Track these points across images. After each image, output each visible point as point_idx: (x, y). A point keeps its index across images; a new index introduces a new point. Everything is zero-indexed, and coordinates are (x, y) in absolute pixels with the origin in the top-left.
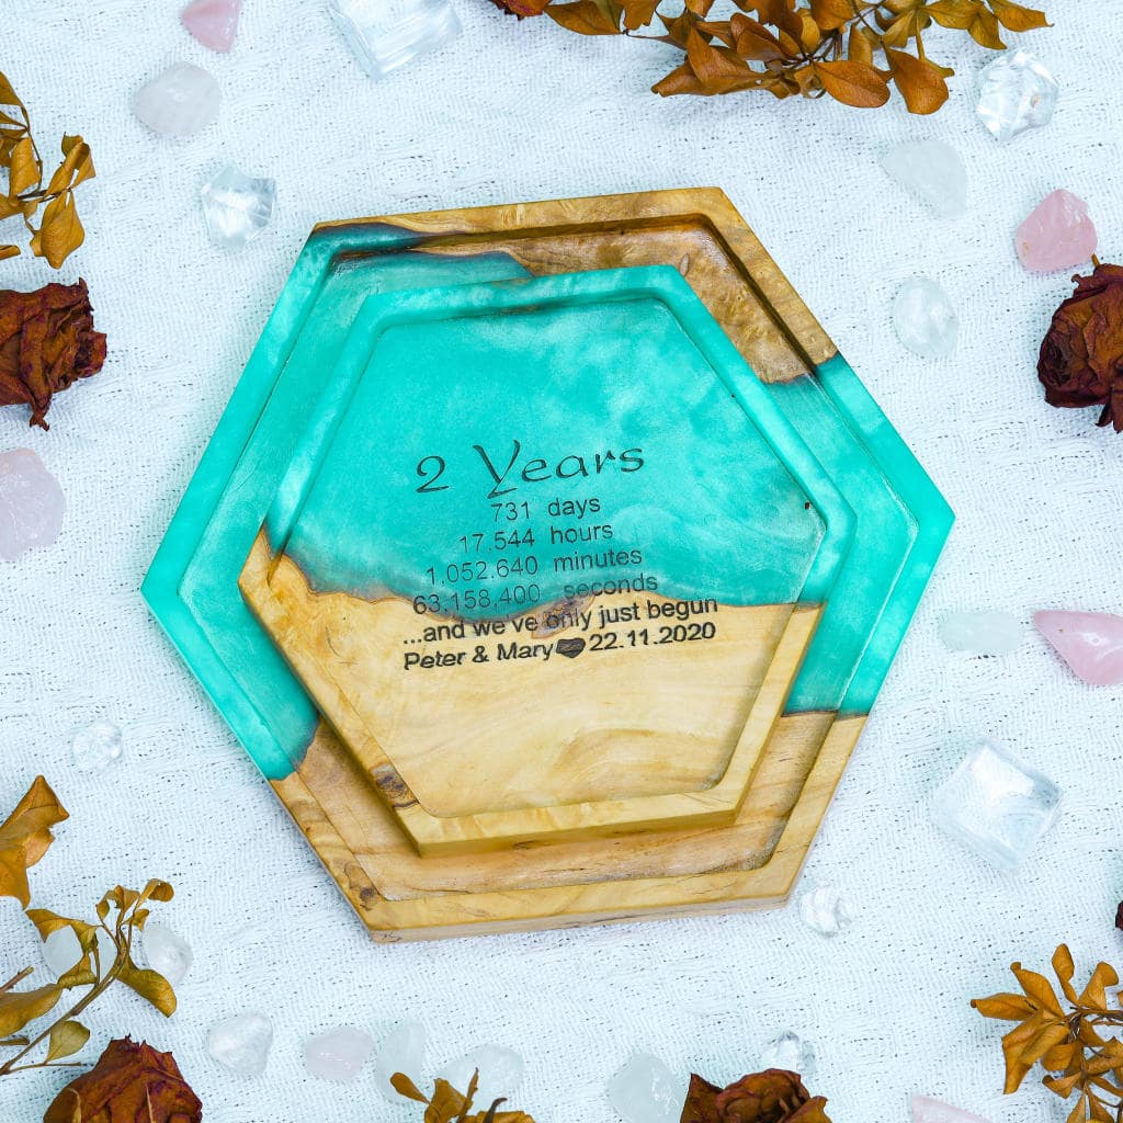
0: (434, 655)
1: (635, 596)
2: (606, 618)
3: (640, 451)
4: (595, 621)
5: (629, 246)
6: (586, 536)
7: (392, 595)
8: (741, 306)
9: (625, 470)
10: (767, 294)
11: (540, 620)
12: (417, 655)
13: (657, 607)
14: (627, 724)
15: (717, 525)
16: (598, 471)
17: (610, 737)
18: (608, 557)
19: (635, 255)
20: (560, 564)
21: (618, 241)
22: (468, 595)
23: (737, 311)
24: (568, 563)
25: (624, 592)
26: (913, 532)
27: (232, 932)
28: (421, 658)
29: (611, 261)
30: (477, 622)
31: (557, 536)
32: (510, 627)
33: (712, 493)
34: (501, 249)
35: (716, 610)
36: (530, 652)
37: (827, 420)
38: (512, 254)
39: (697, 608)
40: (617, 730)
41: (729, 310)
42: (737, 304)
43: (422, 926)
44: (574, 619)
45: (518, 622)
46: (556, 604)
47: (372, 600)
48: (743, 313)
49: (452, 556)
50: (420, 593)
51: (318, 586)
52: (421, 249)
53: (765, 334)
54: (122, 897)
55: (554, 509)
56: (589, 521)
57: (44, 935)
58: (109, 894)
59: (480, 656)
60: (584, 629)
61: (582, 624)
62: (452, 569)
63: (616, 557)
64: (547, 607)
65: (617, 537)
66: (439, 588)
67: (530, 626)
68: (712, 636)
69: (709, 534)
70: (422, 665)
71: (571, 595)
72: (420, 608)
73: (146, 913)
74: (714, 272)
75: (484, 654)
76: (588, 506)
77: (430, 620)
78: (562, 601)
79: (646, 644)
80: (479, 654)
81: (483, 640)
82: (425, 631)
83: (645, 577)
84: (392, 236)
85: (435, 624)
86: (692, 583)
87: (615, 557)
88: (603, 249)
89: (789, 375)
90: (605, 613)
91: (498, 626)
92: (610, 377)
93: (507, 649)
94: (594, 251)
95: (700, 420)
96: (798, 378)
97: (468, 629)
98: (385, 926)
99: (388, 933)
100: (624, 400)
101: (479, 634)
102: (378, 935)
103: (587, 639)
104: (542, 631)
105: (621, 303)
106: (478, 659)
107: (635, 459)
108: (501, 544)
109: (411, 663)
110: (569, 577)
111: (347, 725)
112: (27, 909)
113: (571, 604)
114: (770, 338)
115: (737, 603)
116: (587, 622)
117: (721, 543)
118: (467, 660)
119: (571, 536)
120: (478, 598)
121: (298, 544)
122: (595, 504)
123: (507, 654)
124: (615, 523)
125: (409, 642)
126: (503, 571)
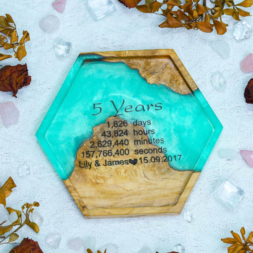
27: (53, 215)
43: (96, 216)
54: (28, 205)
57: (10, 213)
58: (25, 205)
73: (33, 209)
98: (87, 215)
99: (88, 216)
102: (86, 217)
112: (6, 207)
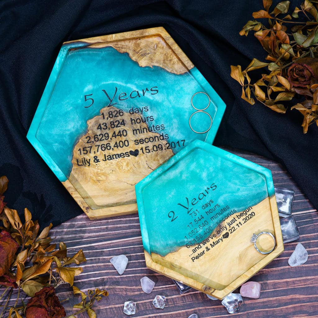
0: (198, 255)
1: (233, 216)
3: (214, 184)
6: (214, 209)
7: (180, 247)
9: (213, 190)
11: (216, 234)
12: (194, 257)
13: (239, 215)
15: (241, 190)
16: (208, 193)
18: (222, 211)
20: (212, 219)
22: (197, 237)
24: (214, 217)
25: (230, 216)
30: (202, 242)
31: (208, 213)
35: (252, 208)
36: (218, 242)
39: (248, 211)
40: (247, 247)
44: (223, 229)
45: (211, 237)
46: (217, 228)
47: (177, 251)
50: (186, 243)
55: (204, 208)
56: (213, 205)
59: (208, 249)
62: (190, 234)
64: (215, 230)
65: (221, 205)
66: (189, 240)
67: (214, 236)
68: (255, 215)
69: (240, 193)
76: (210, 203)
77: (192, 248)
79: (242, 225)
81: (206, 245)
82: (192, 251)
83: (232, 210)
86: (243, 206)
90: (229, 224)
95: (223, 170)
97: (201, 245)
104: (218, 236)
108: (197, 222)
109: (194, 260)
110: (215, 220)
113: (220, 226)
115: (256, 204)
116: (226, 228)
117: (244, 193)
118: (205, 252)
119: (211, 211)
121: (153, 248)
122: (212, 201)
123: (213, 245)
124: (218, 203)
125: (190, 255)
126: (201, 228)
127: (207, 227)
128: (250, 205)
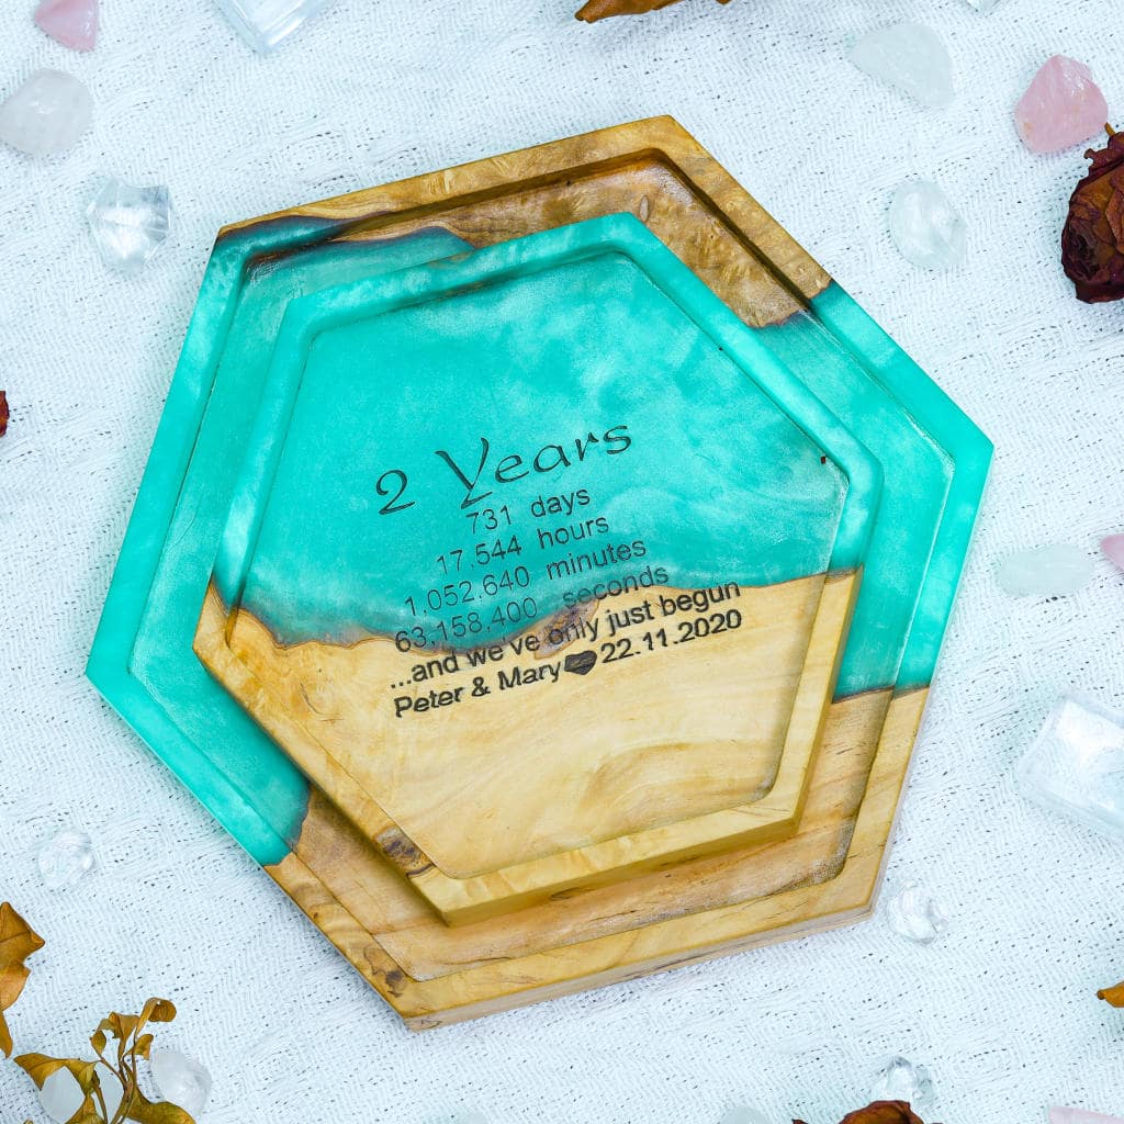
0: (427, 696)
1: (645, 593)
2: (615, 624)
3: (625, 428)
4: (604, 629)
5: (578, 197)
6: (578, 534)
7: (369, 635)
8: (715, 246)
9: (612, 452)
10: (742, 226)
11: (541, 638)
12: (409, 699)
13: (671, 601)
14: (658, 740)
15: (726, 498)
16: (581, 458)
17: (641, 755)
18: (607, 554)
19: (587, 206)
20: (554, 569)
21: (566, 194)
22: (456, 622)
23: (712, 251)
24: (562, 567)
25: (632, 590)
26: (949, 470)
27: (251, 1045)
28: (414, 701)
29: (560, 217)
30: (471, 650)
31: (546, 538)
32: (508, 650)
33: (713, 463)
34: (434, 224)
35: (738, 594)
36: (535, 676)
37: (833, 359)
38: (447, 227)
39: (716, 595)
40: (649, 748)
41: (702, 250)
42: (710, 244)
43: (460, 1005)
44: (580, 630)
45: (517, 643)
46: (557, 617)
47: (349, 644)
48: (718, 253)
49: (431, 581)
50: (401, 628)
51: (284, 638)
52: (344, 238)
53: (748, 272)
54: (119, 1025)
55: (538, 509)
56: (579, 517)
57: (39, 1083)
58: (104, 1024)
59: (480, 688)
60: (593, 640)
61: (590, 635)
62: (434, 596)
63: (618, 552)
64: (547, 622)
65: (613, 529)
66: (422, 619)
67: (531, 646)
68: (739, 625)
69: (718, 510)
70: (416, 709)
71: (572, 603)
72: (404, 645)
73: (150, 1038)
74: (679, 211)
75: (484, 686)
76: (576, 499)
77: (417, 657)
78: (562, 612)
79: (665, 645)
80: (479, 687)
81: (480, 670)
82: (413, 670)
83: (653, 569)
84: (307, 228)
85: (423, 660)
86: (706, 568)
87: (614, 552)
88: (549, 206)
89: (782, 315)
90: (614, 618)
91: (495, 651)
92: (578, 350)
93: (509, 676)
94: (539, 210)
95: (687, 382)
96: (794, 317)
97: (462, 660)
98: (419, 1011)
99: (425, 1018)
100: (597, 373)
101: (474, 664)
102: (414, 1022)
103: (597, 650)
104: (545, 649)
105: (577, 263)
106: (479, 692)
107: (621, 438)
108: (483, 558)
109: (404, 708)
110: (567, 583)
111: (341, 791)
112: (14, 1055)
113: (573, 613)
114: (754, 276)
115: (761, 583)
116: (595, 631)
117: (732, 517)
118: (466, 696)
119: (562, 536)
120: (467, 624)
121: (255, 594)
122: (583, 496)
123: (510, 680)
124: (608, 514)
125: (397, 685)
126: (491, 589)
127: (517, 595)
128: (738, 575)
